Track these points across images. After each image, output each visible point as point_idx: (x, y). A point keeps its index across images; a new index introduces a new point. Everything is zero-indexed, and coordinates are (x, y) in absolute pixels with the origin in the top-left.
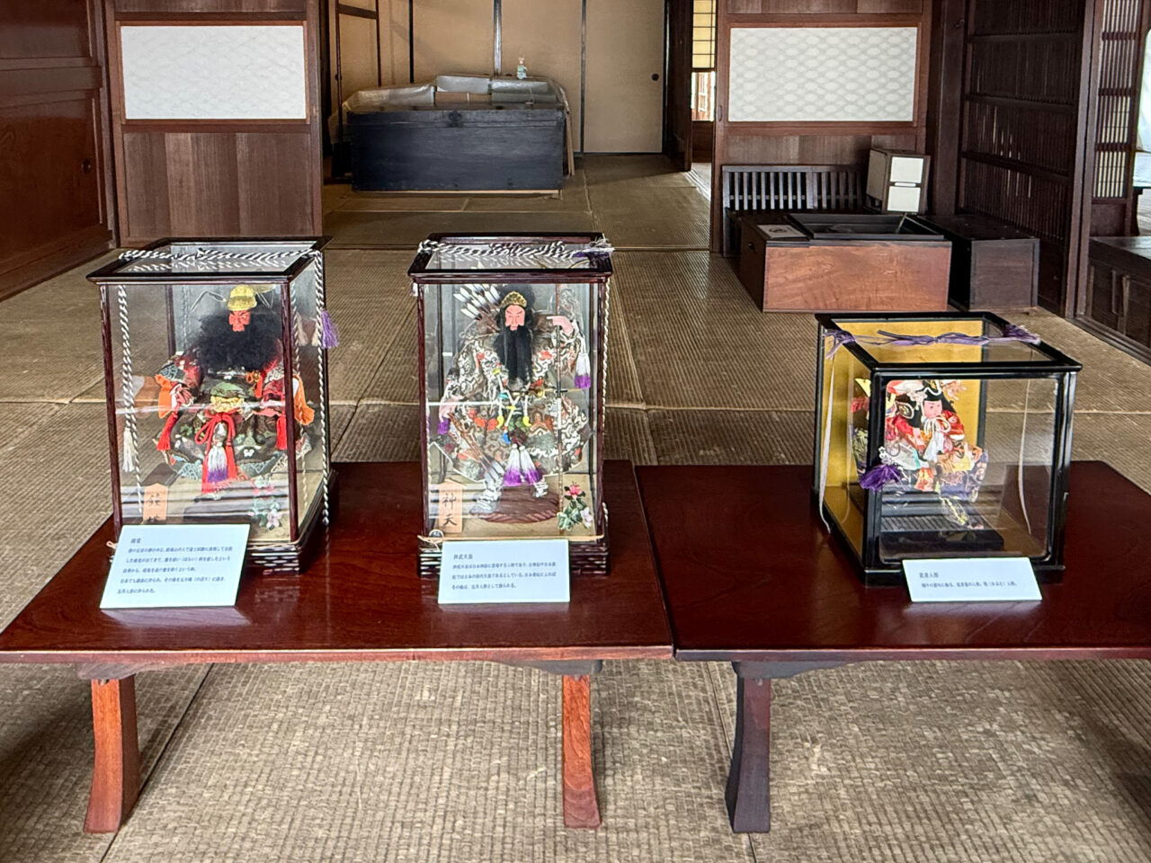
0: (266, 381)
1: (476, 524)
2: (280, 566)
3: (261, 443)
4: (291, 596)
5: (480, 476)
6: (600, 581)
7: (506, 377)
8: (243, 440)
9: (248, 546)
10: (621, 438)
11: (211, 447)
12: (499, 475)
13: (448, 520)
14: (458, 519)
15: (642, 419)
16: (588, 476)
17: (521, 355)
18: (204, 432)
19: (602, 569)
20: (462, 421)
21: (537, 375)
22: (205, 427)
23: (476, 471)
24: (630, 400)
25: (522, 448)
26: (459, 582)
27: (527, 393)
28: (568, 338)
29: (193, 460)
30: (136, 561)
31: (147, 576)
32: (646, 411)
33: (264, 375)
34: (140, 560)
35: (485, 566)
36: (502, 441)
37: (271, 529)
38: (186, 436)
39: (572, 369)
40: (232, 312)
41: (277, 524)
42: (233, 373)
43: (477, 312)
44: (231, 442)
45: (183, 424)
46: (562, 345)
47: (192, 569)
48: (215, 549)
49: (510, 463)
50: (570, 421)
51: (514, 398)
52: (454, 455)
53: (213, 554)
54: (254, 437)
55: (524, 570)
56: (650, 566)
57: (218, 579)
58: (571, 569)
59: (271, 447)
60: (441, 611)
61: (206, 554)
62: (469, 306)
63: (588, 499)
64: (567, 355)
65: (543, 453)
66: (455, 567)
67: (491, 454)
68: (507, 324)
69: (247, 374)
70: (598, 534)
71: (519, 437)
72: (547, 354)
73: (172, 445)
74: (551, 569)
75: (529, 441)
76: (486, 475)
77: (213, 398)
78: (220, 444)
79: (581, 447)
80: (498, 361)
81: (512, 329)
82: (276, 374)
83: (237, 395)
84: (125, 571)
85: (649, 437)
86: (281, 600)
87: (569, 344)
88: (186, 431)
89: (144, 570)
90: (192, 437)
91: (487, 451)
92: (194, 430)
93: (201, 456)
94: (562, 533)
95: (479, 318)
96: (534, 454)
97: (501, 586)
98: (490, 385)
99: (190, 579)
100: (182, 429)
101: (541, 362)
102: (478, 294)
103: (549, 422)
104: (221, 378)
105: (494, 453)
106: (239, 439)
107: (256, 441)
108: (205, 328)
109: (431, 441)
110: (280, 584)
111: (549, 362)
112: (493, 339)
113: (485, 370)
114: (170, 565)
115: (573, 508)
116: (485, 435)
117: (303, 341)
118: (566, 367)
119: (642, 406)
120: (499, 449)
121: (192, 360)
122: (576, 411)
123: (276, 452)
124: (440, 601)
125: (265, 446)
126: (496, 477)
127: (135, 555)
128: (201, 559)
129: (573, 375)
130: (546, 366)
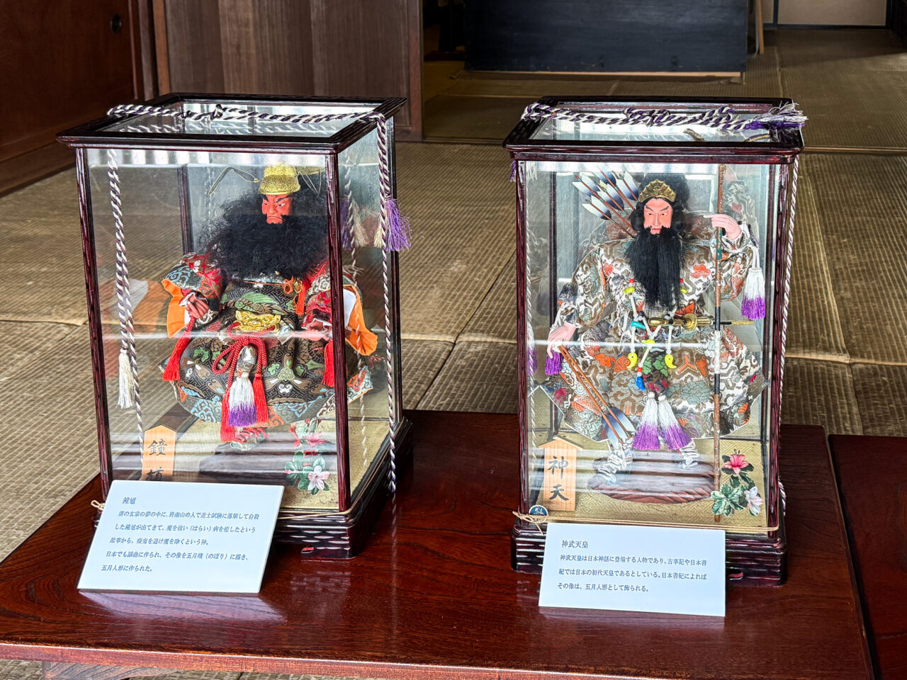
0: (311, 292)
1: (596, 500)
2: (323, 543)
3: (303, 377)
4: (338, 586)
5: (602, 434)
6: (770, 591)
7: (642, 298)
8: (278, 370)
9: (280, 514)
10: (812, 399)
11: (233, 379)
12: (629, 434)
13: (556, 493)
14: (570, 492)
15: (844, 375)
16: (759, 444)
17: (665, 268)
18: (225, 358)
19: (775, 574)
20: (579, 358)
21: (687, 298)
22: (227, 351)
23: (595, 427)
24: (826, 350)
25: (662, 398)
26: (567, 579)
27: (671, 322)
28: (733, 247)
29: (209, 395)
30: (128, 527)
31: (143, 548)
32: (850, 365)
33: (308, 285)
34: (133, 528)
35: (607, 559)
36: (633, 386)
37: (313, 492)
38: (200, 362)
39: (739, 291)
40: (265, 197)
41: (321, 487)
42: (265, 280)
43: (603, 208)
44: (261, 372)
45: (198, 347)
46: (724, 256)
47: (204, 542)
48: (235, 516)
49: (644, 419)
50: (733, 364)
51: (653, 329)
52: (567, 404)
53: (233, 523)
54: (293, 367)
55: (660, 569)
56: (846, 574)
57: (238, 557)
58: (729, 573)
59: (316, 382)
60: (542, 617)
61: (222, 522)
62: (594, 200)
63: (757, 475)
64: (732, 271)
65: (693, 406)
66: (563, 557)
67: (617, 404)
68: (646, 226)
69: (285, 283)
70: (769, 525)
71: (657, 382)
72: (704, 269)
73: (183, 374)
74: (700, 570)
75: (672, 389)
76: (610, 434)
77: (238, 314)
78: (246, 375)
79: (749, 402)
80: (632, 277)
81: (653, 232)
82: (322, 284)
83: (271, 311)
84: (112, 540)
85: (853, 400)
86: (325, 590)
87: (735, 255)
88: (200, 356)
89: (139, 541)
90: (208, 363)
91: (612, 401)
92: (211, 354)
93: (220, 390)
94: (718, 519)
95: (606, 216)
96: (679, 407)
97: (627, 588)
98: (619, 310)
99: (201, 555)
100: (196, 353)
101: (693, 280)
102: (606, 182)
103: (702, 365)
104: (250, 286)
105: (622, 406)
106: (272, 369)
107: (295, 373)
108: (228, 218)
109: (536, 383)
110: (324, 567)
111: (705, 280)
112: (625, 246)
113: (613, 288)
114: (173, 535)
115: (734, 486)
116: (611, 378)
117: (361, 240)
118: (728, 290)
119: (844, 359)
120: (628, 399)
121: (211, 262)
122: (743, 352)
123: (323, 390)
124: (540, 604)
125: (307, 381)
126: (623, 436)
127: (126, 520)
128: (216, 529)
129: (739, 301)
130: (700, 285)
